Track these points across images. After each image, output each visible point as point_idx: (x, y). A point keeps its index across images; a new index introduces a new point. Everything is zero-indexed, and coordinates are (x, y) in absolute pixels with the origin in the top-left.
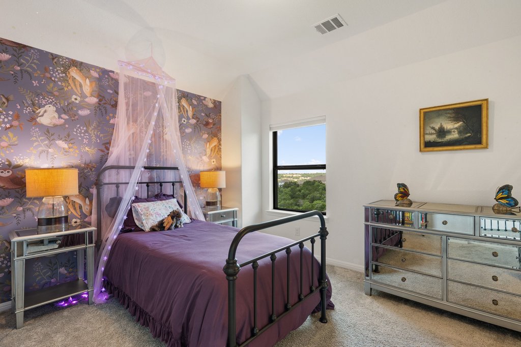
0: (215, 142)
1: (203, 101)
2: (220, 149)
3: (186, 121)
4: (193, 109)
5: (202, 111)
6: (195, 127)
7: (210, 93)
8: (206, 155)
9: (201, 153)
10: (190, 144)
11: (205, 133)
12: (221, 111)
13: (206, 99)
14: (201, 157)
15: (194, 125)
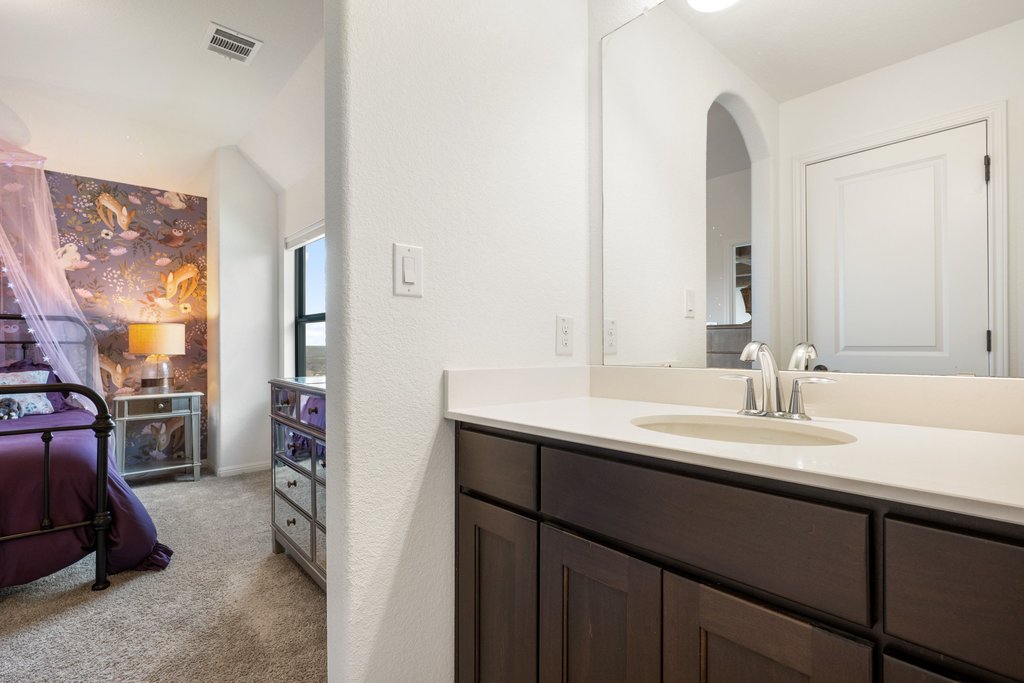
0: (190, 272)
1: (158, 198)
2: (202, 286)
3: (111, 234)
4: (129, 213)
5: (156, 216)
6: (134, 246)
7: (174, 184)
8: (164, 295)
9: (151, 292)
10: (121, 276)
11: (161, 256)
12: (205, 215)
13: (166, 195)
14: (151, 300)
15: (132, 241)
